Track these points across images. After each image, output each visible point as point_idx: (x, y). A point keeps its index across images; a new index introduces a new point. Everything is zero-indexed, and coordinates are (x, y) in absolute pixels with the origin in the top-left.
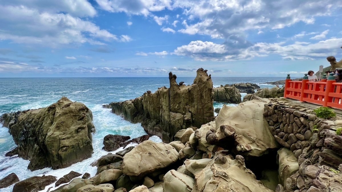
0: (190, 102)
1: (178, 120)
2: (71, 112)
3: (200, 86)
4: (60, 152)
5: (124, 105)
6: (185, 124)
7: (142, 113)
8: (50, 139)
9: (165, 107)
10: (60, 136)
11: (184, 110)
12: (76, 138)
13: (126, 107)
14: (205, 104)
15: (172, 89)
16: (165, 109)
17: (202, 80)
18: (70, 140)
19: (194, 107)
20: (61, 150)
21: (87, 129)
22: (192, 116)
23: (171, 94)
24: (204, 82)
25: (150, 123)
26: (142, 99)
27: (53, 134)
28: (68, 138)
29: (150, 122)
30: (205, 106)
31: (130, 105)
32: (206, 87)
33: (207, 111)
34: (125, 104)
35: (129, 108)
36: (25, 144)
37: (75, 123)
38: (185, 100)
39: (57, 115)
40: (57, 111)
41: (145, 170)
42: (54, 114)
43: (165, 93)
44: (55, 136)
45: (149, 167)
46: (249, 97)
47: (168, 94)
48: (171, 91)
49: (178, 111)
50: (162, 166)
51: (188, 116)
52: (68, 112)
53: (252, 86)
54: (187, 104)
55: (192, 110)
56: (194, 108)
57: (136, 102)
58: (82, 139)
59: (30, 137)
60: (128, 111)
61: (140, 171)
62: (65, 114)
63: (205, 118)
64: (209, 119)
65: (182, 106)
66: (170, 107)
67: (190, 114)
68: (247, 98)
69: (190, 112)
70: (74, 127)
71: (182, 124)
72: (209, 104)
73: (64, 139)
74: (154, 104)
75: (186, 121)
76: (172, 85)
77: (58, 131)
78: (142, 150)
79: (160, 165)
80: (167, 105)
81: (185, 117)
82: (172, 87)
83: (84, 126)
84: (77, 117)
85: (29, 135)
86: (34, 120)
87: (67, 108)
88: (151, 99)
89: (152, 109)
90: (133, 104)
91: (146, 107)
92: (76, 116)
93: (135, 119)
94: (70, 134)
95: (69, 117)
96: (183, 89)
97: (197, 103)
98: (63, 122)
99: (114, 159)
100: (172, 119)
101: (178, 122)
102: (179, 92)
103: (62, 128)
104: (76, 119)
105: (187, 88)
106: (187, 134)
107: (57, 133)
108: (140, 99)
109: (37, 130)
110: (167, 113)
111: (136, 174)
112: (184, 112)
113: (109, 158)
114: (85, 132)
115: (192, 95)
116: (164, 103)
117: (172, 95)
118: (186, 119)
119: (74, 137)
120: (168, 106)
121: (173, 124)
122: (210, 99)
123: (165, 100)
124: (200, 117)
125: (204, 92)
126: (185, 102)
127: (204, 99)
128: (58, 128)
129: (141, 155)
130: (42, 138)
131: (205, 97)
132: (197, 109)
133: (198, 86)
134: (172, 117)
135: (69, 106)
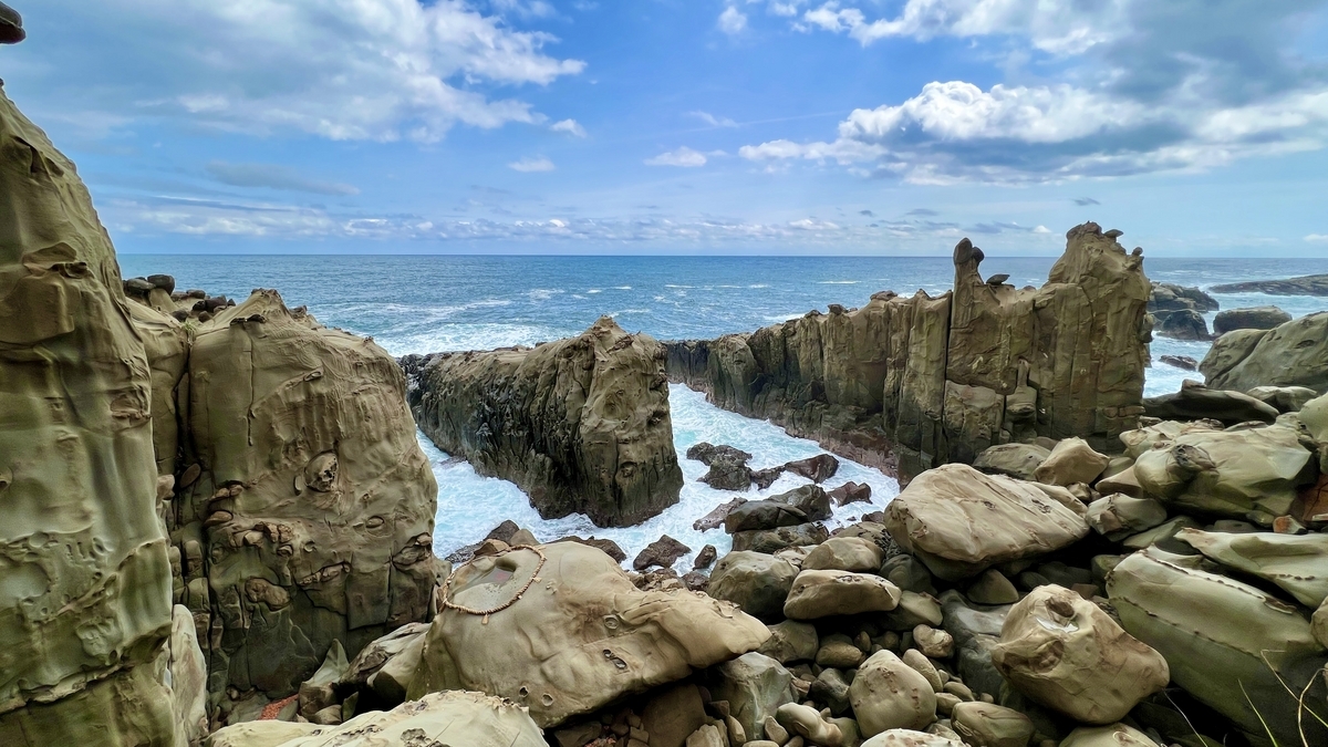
0: (1035, 349)
1: (983, 411)
2: (636, 362)
3: (1095, 290)
4: (619, 479)
5: (720, 352)
6: (1010, 425)
7: (782, 381)
8: (594, 439)
9: (923, 363)
10: (617, 432)
11: (1005, 378)
12: (649, 442)
13: (728, 359)
14: (1109, 360)
15: (963, 300)
16: (920, 369)
17: (1105, 270)
18: (640, 446)
19: (1052, 367)
20: (620, 472)
22: (1038, 399)
23: (956, 319)
24: (1117, 277)
25: (829, 417)
26: (789, 333)
27: (600, 423)
28: (635, 440)
29: (829, 414)
30: (1109, 366)
31: (743, 354)
32: (1124, 297)
33: (1116, 386)
34: (722, 348)
35: (739, 362)
36: (494, 450)
37: (645, 398)
38: (1017, 341)
39: (602, 370)
40: (598, 359)
41: (1000, 551)
42: (590, 368)
43: (930, 312)
44: (607, 429)
45: (1008, 543)
47: (943, 319)
48: (961, 309)
49: (982, 378)
51: (1022, 400)
52: (630, 362)
53: (1179, 299)
54: (1021, 357)
55: (1044, 379)
56: (1050, 374)
57: (760, 343)
58: (663, 448)
59: (510, 430)
60: (737, 372)
61: (982, 552)
62: (622, 367)
63: (1099, 409)
64: (1118, 414)
65: (998, 362)
66: (947, 364)
67: (1032, 392)
68: (1233, 344)
69: (1030, 384)
70: (644, 410)
71: (997, 426)
72: (1131, 359)
73: (626, 442)
74: (853, 353)
75: (1012, 417)
76: (966, 285)
77: (611, 417)
78: (957, 492)
80: (934, 356)
81: (1013, 402)
82: (965, 293)
83: (664, 408)
84: (649, 380)
85: (509, 424)
86: (516, 385)
87: (627, 350)
88: (844, 334)
89: (844, 367)
90: (749, 350)
91: (808, 361)
92: (645, 375)
93: (756, 400)
94: (637, 428)
95: (632, 377)
96: (1008, 302)
97: (1067, 355)
98: (621, 392)
99: (780, 515)
100: (950, 408)
101: (984, 419)
102: (994, 311)
103: (620, 410)
104: (646, 384)
105: (1028, 297)
106: (1073, 458)
107: (610, 423)
108: (776, 333)
109: (534, 409)
110: (928, 382)
111: (971, 556)
112: (1005, 385)
114: (667, 427)
115: (1050, 322)
116: (922, 352)
117: (960, 316)
118: (1016, 408)
119: (645, 439)
120: (938, 361)
121: (957, 423)
122: (1132, 341)
123: (925, 338)
124: (1075, 404)
125: (1109, 314)
126: (1015, 350)
127: (1105, 339)
128: (610, 407)
129: (959, 503)
130: (566, 434)
131: (1115, 334)
132: (1068, 374)
133: (1085, 291)
134: (954, 398)
135: (630, 343)
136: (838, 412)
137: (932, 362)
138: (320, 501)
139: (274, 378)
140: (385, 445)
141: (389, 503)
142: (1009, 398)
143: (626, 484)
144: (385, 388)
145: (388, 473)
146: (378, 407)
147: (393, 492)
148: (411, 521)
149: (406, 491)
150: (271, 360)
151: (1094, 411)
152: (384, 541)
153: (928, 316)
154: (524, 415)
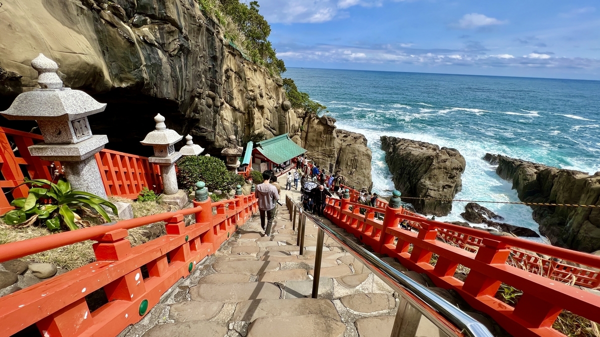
1: (592, 238)
2: (445, 168)
4: (425, 199)
8: (421, 185)
10: (429, 186)
12: (440, 192)
13: (521, 177)
16: (579, 212)
18: (436, 192)
20: (426, 197)
21: (453, 189)
25: (549, 217)
27: (424, 182)
28: (434, 190)
29: (550, 216)
31: (529, 176)
34: (521, 171)
35: (526, 180)
37: (445, 179)
39: (433, 167)
40: (433, 163)
42: (430, 165)
43: (592, 189)
44: (426, 184)
52: (443, 167)
57: (544, 175)
58: (445, 196)
59: (405, 174)
60: (523, 183)
62: (439, 168)
66: (590, 214)
70: (442, 183)
73: (431, 190)
77: (429, 181)
83: (452, 185)
84: (449, 174)
85: (405, 172)
86: (412, 162)
87: (443, 163)
90: (535, 176)
91: (555, 191)
92: (448, 173)
93: (527, 198)
94: (437, 187)
95: (442, 172)
98: (435, 175)
100: (582, 231)
103: (433, 180)
104: (447, 176)
107: (428, 183)
108: (552, 173)
109: (412, 171)
110: (579, 218)
114: (451, 191)
119: (439, 191)
120: (587, 211)
121: (580, 239)
128: (430, 178)
130: (416, 181)
134: (584, 228)
135: (445, 162)
138: (351, 176)
139: (350, 154)
140: (364, 170)
141: (361, 180)
143: (427, 201)
147: (363, 179)
149: (365, 180)
150: (351, 152)
154: (410, 171)
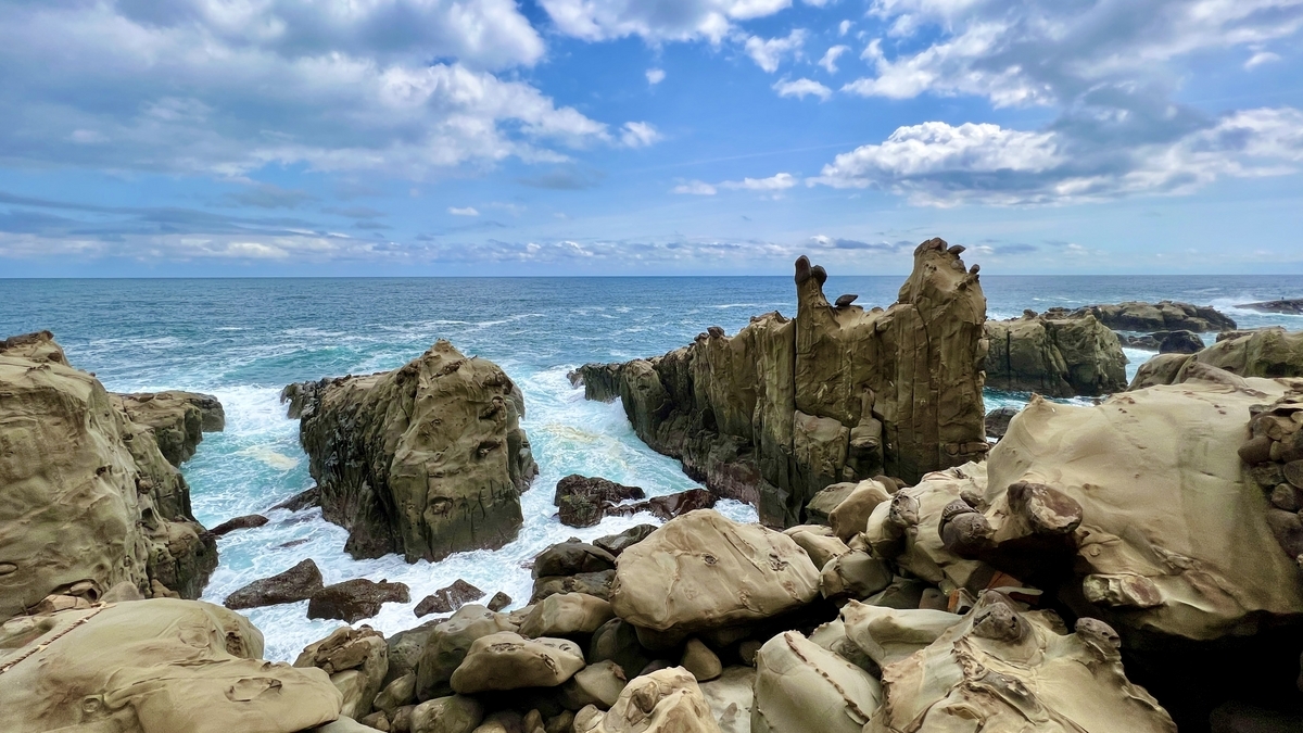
0: (880, 377)
1: (825, 445)
2: (460, 389)
3: (929, 311)
4: (428, 516)
5: (627, 376)
6: (853, 461)
7: (687, 407)
8: (401, 472)
9: (775, 391)
10: (428, 465)
11: (850, 409)
12: (473, 475)
13: (633, 385)
14: (946, 390)
15: (804, 325)
16: (775, 399)
17: (937, 289)
18: (458, 480)
19: (896, 398)
20: (430, 508)
21: (505, 450)
22: (884, 432)
23: (799, 344)
24: (946, 297)
25: (716, 447)
26: (688, 358)
27: (409, 455)
28: (451, 474)
29: (716, 444)
30: (946, 398)
31: (646, 378)
32: (955, 320)
33: (955, 420)
34: (628, 372)
35: (643, 387)
36: (338, 480)
37: (473, 427)
38: (858, 367)
39: (422, 398)
40: (421, 385)
41: (693, 617)
42: (413, 395)
43: (777, 336)
44: (416, 462)
45: (704, 608)
46: (1171, 368)
47: (788, 343)
48: (803, 332)
49: (828, 409)
50: (754, 612)
51: (866, 434)
52: (451, 389)
53: (1190, 319)
54: (865, 386)
55: (887, 409)
56: (894, 403)
57: (668, 369)
58: (491, 481)
59: (350, 460)
60: (640, 397)
61: (672, 618)
62: (443, 394)
63: (941, 445)
64: (959, 451)
65: (842, 391)
66: (795, 392)
67: (876, 424)
68: (1156, 371)
69: (875, 415)
70: (469, 441)
71: (839, 462)
72: (966, 389)
73: (439, 475)
74: (733, 379)
75: (856, 453)
76: (806, 306)
77: (424, 448)
78: (683, 543)
79: (744, 606)
80: (783, 384)
81: (856, 436)
82: (805, 315)
83: (499, 439)
84: (479, 408)
85: (349, 453)
86: (361, 410)
87: (451, 375)
88: (724, 359)
89: (726, 394)
90: (656, 374)
91: (701, 387)
92: (473, 403)
93: (661, 428)
94: (457, 460)
95: (455, 404)
96: (849, 324)
97: (907, 383)
98: (439, 422)
99: (587, 560)
100: (798, 441)
101: (826, 454)
102: (833, 334)
103: (435, 440)
104: (475, 412)
105: (868, 321)
106: (859, 504)
107: (421, 455)
108: (681, 357)
109: (368, 440)
110: (780, 413)
111: (658, 623)
112: (850, 417)
113: (573, 555)
114: (500, 459)
115: (891, 347)
116: (773, 376)
117: (803, 345)
118: (858, 442)
119: (466, 472)
120: (787, 388)
121: (804, 459)
122: (967, 370)
123: (775, 364)
124: (919, 439)
125: (942, 338)
126: (858, 377)
127: (940, 367)
128: (423, 438)
129: (677, 558)
130: (382, 465)
131: (949, 360)
132: (910, 406)
133: (920, 313)
134: (800, 430)
135: (456, 369)
136: (724, 442)
137: (782, 390)
140: (38, 485)
141: (31, 547)
142: (853, 430)
143: (435, 521)
144: (48, 421)
145: (36, 512)
146: (30, 443)
147: (42, 534)
148: (63, 567)
149: (61, 534)
151: (937, 446)
152: (14, 591)
153: (776, 340)
154: (360, 444)
